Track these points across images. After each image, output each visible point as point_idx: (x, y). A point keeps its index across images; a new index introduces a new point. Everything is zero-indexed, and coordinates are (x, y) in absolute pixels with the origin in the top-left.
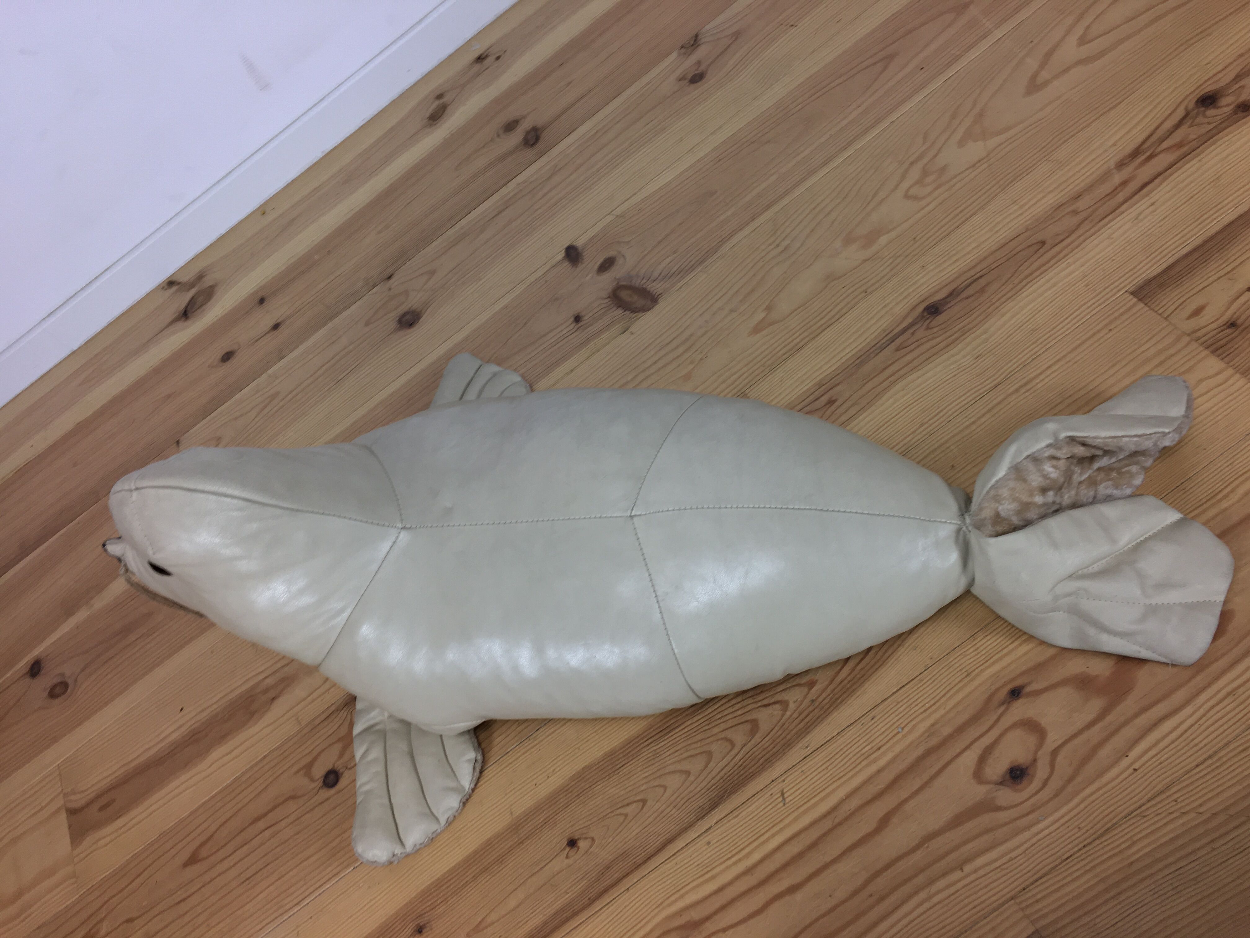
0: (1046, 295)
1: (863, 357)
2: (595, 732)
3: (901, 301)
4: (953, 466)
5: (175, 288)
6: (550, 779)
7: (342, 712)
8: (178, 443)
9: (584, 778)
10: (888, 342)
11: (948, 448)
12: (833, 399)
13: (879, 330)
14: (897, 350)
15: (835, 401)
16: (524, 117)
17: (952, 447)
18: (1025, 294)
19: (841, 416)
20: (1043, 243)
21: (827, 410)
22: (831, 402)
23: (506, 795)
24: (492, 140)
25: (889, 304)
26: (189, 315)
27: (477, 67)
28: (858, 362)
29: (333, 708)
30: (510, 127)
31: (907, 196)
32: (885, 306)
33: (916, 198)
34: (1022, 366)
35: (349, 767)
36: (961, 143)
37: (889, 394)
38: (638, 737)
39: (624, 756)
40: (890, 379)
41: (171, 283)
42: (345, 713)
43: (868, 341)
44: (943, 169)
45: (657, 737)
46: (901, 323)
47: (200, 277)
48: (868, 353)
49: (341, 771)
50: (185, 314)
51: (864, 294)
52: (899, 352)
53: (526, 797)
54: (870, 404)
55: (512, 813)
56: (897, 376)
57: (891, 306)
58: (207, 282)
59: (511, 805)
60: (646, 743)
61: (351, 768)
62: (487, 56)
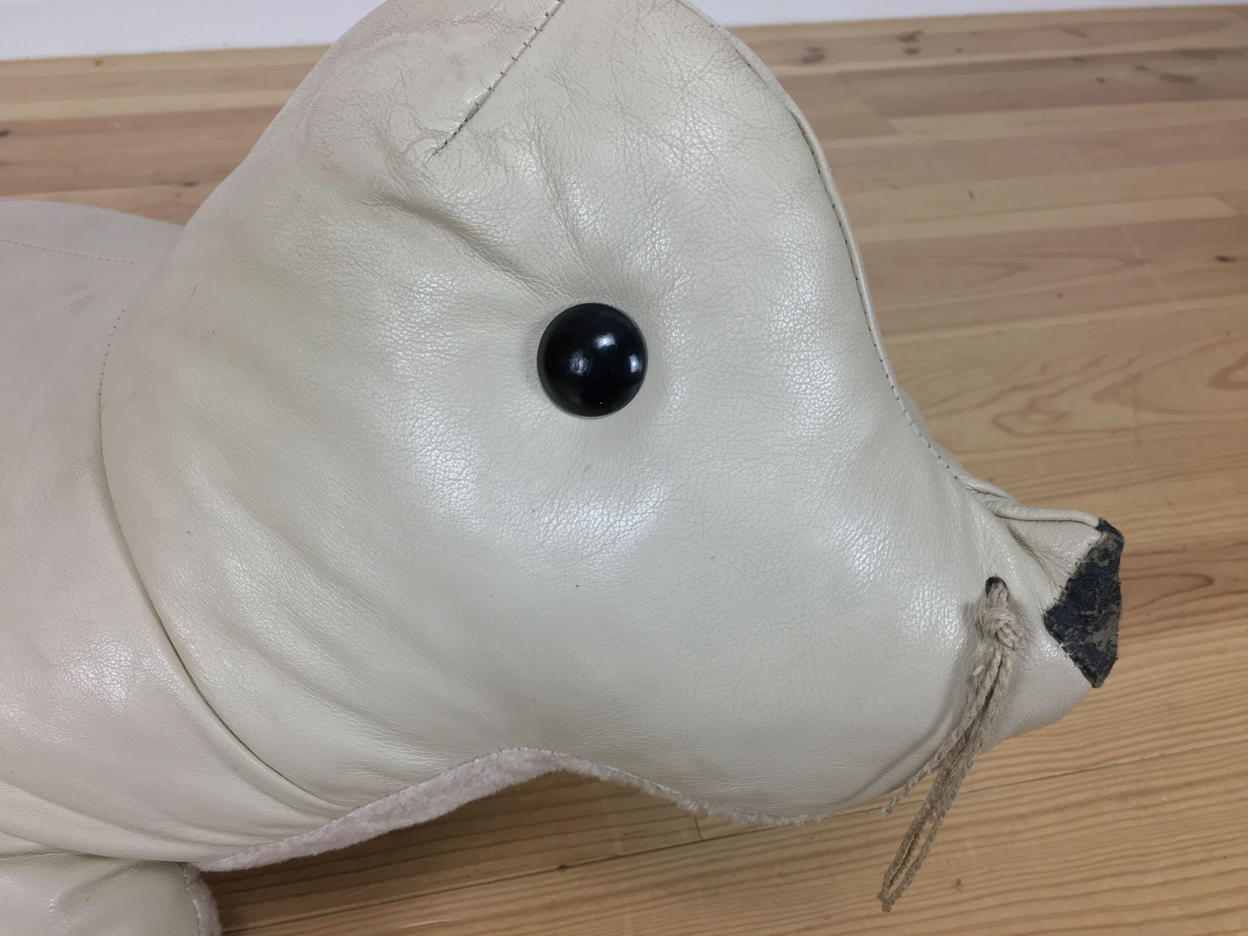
0: (1204, 659)
4: (958, 882)
11: (958, 841)
17: (969, 844)
18: (1163, 642)
20: (1209, 581)
31: (995, 422)
33: (1009, 431)
34: (1137, 758)
36: (1098, 397)
44: (1062, 416)
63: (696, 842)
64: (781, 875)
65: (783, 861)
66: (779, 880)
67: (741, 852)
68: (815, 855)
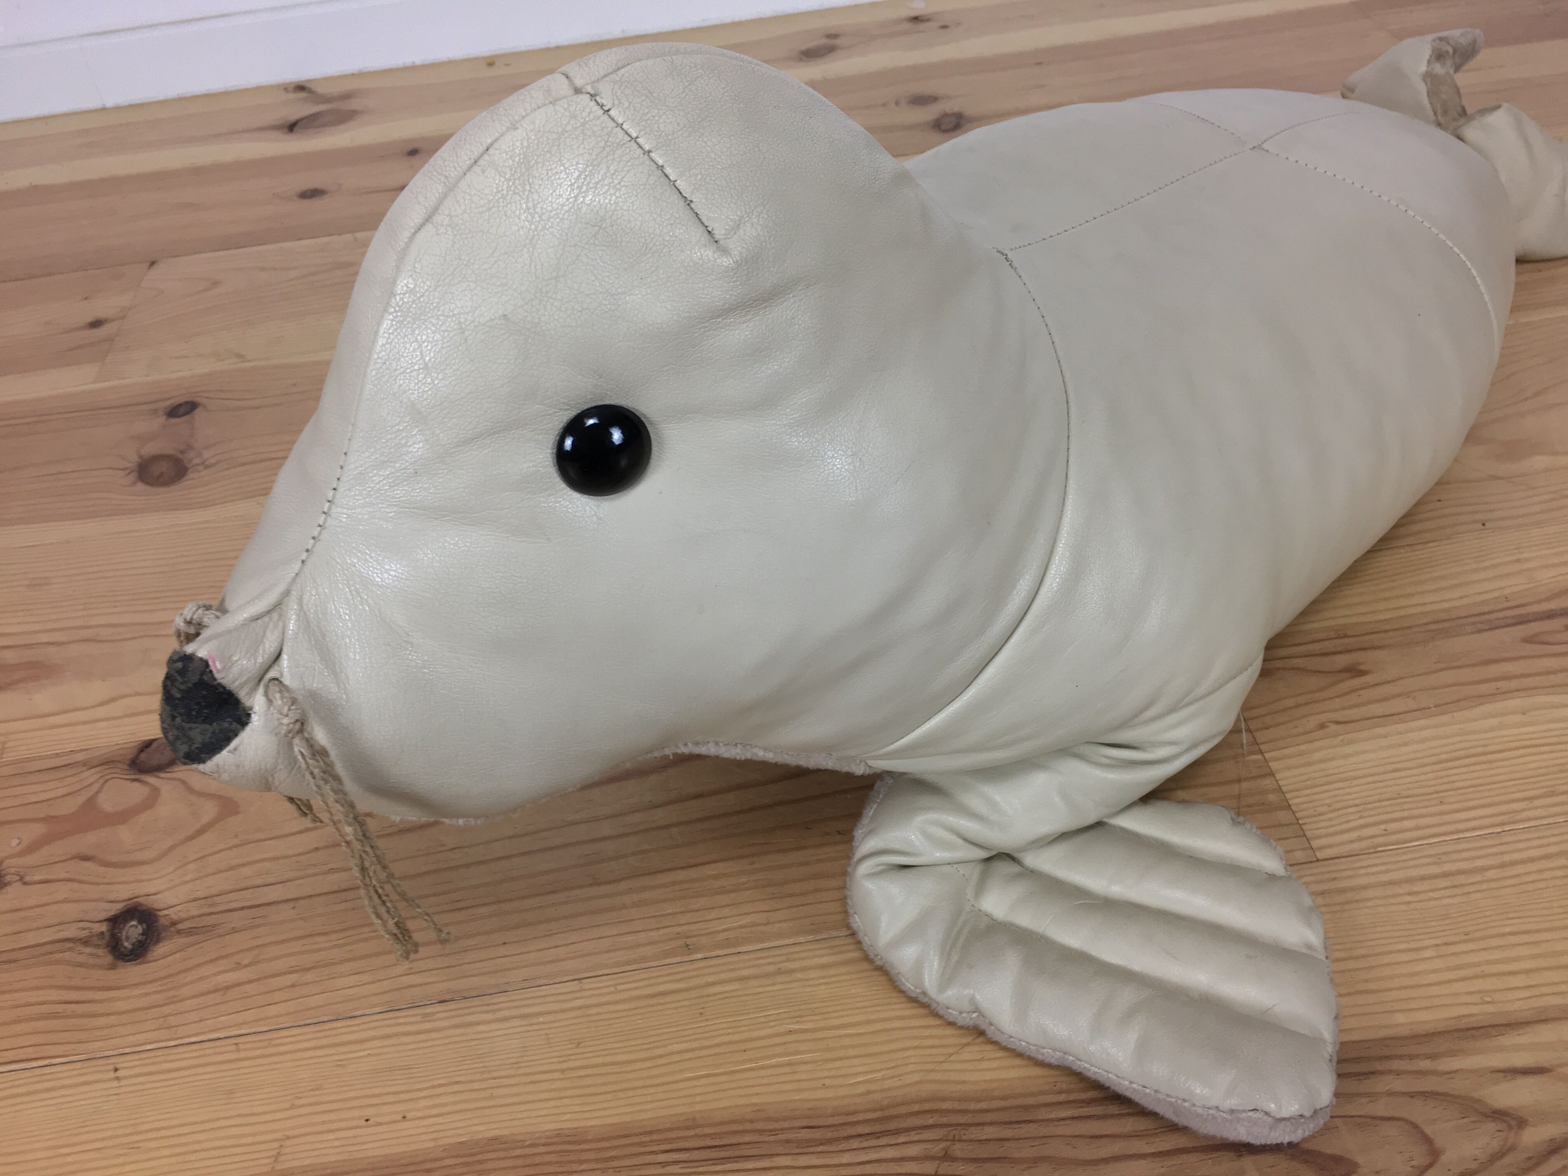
1: (1447, 625)
2: (563, 1071)
3: (1554, 565)
5: (303, 95)
6: (405, 1124)
7: (93, 771)
8: (153, 263)
9: (480, 1162)
10: (1509, 621)
12: (1362, 667)
13: (1496, 594)
14: (1529, 640)
15: (1362, 673)
16: (949, 98)
19: (1370, 702)
21: (1342, 681)
22: (1355, 671)
23: (293, 1107)
24: (884, 105)
25: (1527, 560)
26: (295, 129)
27: (908, 26)
28: (1434, 627)
29: (80, 757)
30: (920, 100)
32: (1518, 561)
35: (27, 879)
37: (1487, 708)
38: (650, 1133)
39: (597, 1161)
40: (1500, 684)
41: (301, 88)
42: (96, 776)
43: (1466, 601)
45: (696, 1155)
46: (1548, 599)
47: (347, 96)
48: (1463, 621)
49: (8, 878)
50: (291, 127)
51: (1480, 526)
52: (1528, 646)
53: (331, 1136)
54: (1442, 708)
55: (277, 1157)
56: (1514, 684)
57: (1530, 565)
58: (353, 104)
59: (288, 1138)
60: (662, 1158)
61: (25, 883)
62: (928, 20)
63: (1311, 862)
64: (1410, 894)
65: (1410, 880)
66: (1409, 898)
67: (1363, 871)
68: (1445, 875)
